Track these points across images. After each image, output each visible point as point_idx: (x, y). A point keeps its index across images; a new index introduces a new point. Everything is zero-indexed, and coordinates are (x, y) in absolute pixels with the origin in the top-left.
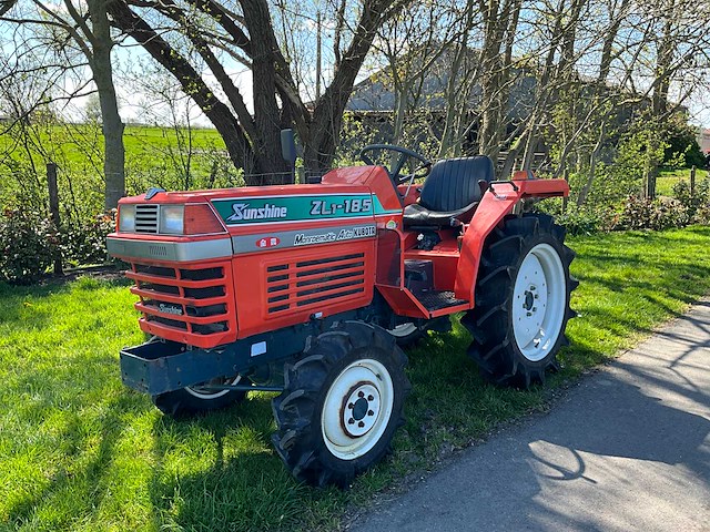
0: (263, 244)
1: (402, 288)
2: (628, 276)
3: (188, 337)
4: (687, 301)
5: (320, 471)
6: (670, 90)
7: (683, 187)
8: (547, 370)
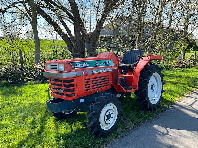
0: (84, 73)
1: (119, 85)
2: (178, 81)
3: (64, 98)
4: (195, 88)
5: (99, 133)
6: (188, 29)
7: (192, 56)
8: (157, 107)
